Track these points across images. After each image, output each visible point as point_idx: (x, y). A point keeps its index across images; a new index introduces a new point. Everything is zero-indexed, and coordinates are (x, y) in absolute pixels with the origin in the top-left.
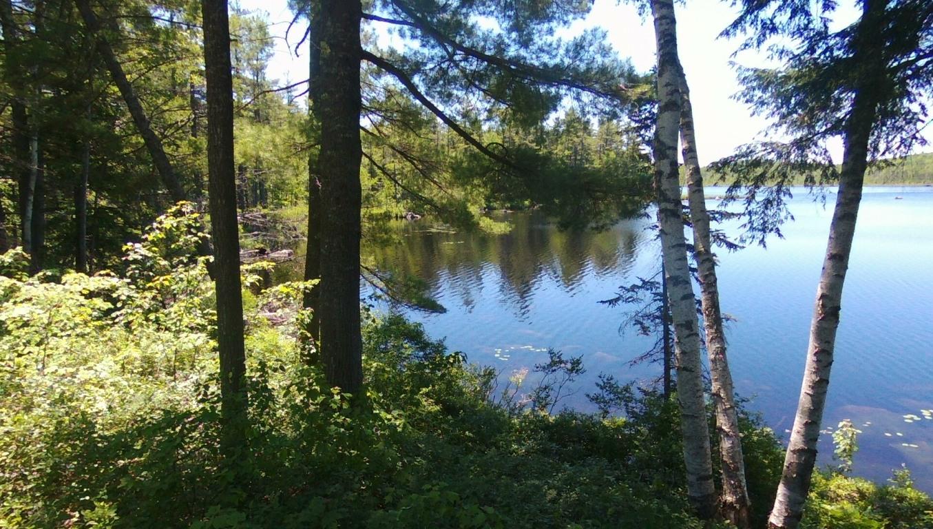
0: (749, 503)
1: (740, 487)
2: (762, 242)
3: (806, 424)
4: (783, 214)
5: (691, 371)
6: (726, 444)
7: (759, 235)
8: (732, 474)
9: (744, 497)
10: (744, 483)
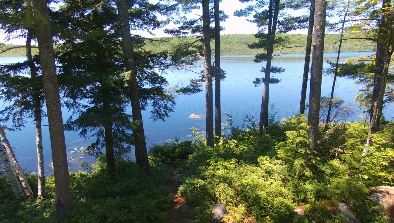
0: (33, 193)
1: (30, 191)
2: (20, 129)
3: (41, 172)
4: (24, 122)
5: (10, 171)
6: (23, 184)
7: (18, 128)
8: (27, 189)
9: (31, 193)
10: (30, 190)
